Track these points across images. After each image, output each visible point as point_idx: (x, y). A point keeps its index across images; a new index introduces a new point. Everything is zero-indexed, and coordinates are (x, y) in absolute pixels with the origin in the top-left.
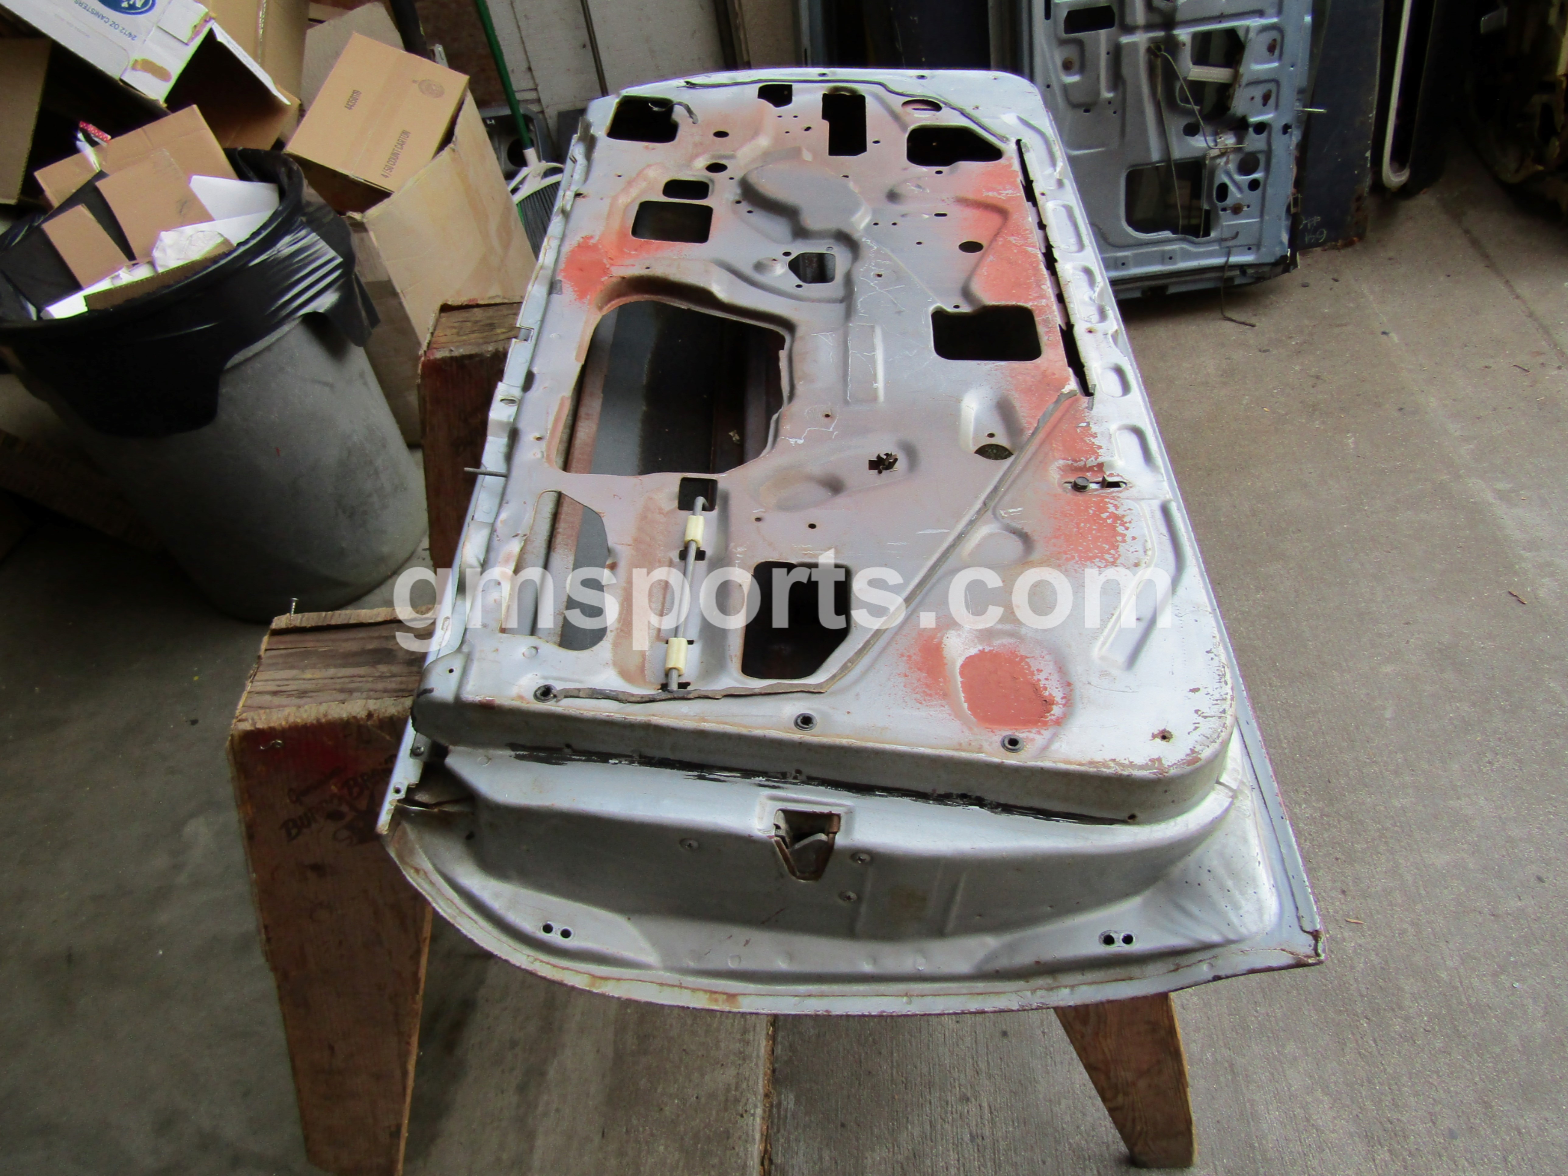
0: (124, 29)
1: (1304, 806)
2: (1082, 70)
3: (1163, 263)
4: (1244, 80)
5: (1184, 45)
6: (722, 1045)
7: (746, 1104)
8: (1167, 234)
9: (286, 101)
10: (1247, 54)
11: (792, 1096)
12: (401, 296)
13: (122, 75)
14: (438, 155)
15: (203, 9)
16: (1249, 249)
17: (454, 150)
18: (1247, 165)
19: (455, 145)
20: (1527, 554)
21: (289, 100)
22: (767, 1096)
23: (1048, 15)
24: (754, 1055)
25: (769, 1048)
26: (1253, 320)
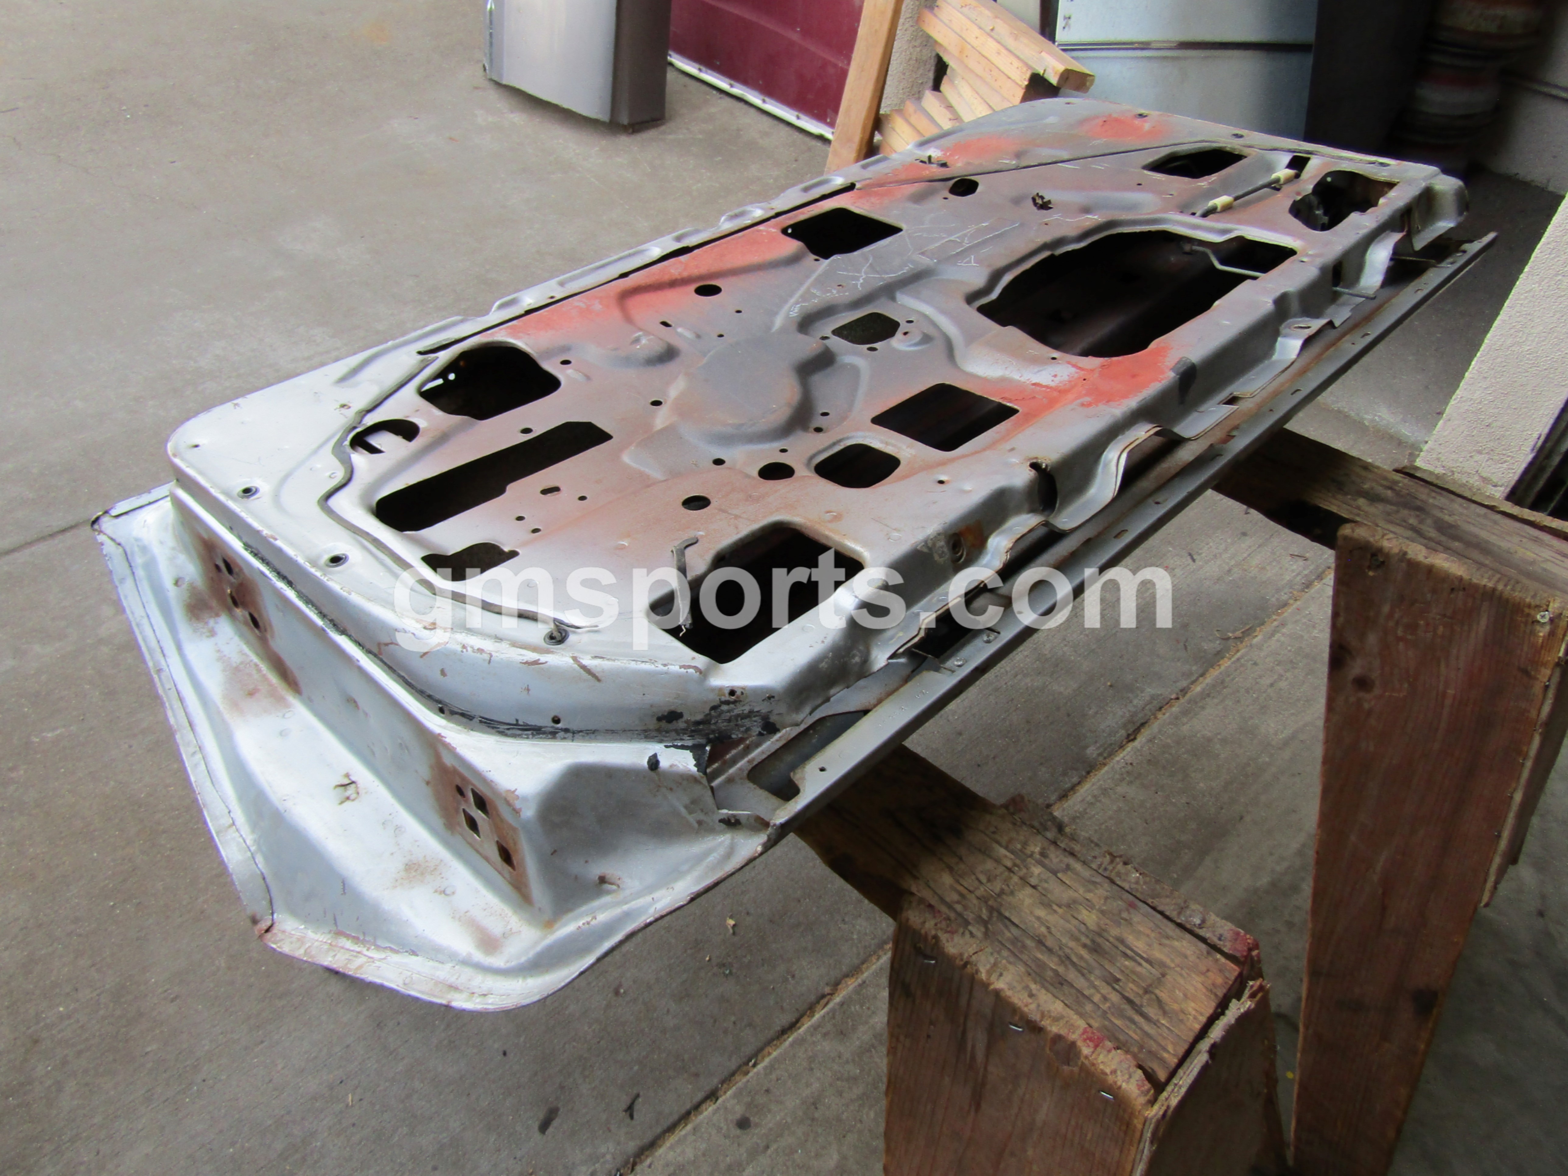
7: (1124, 767)
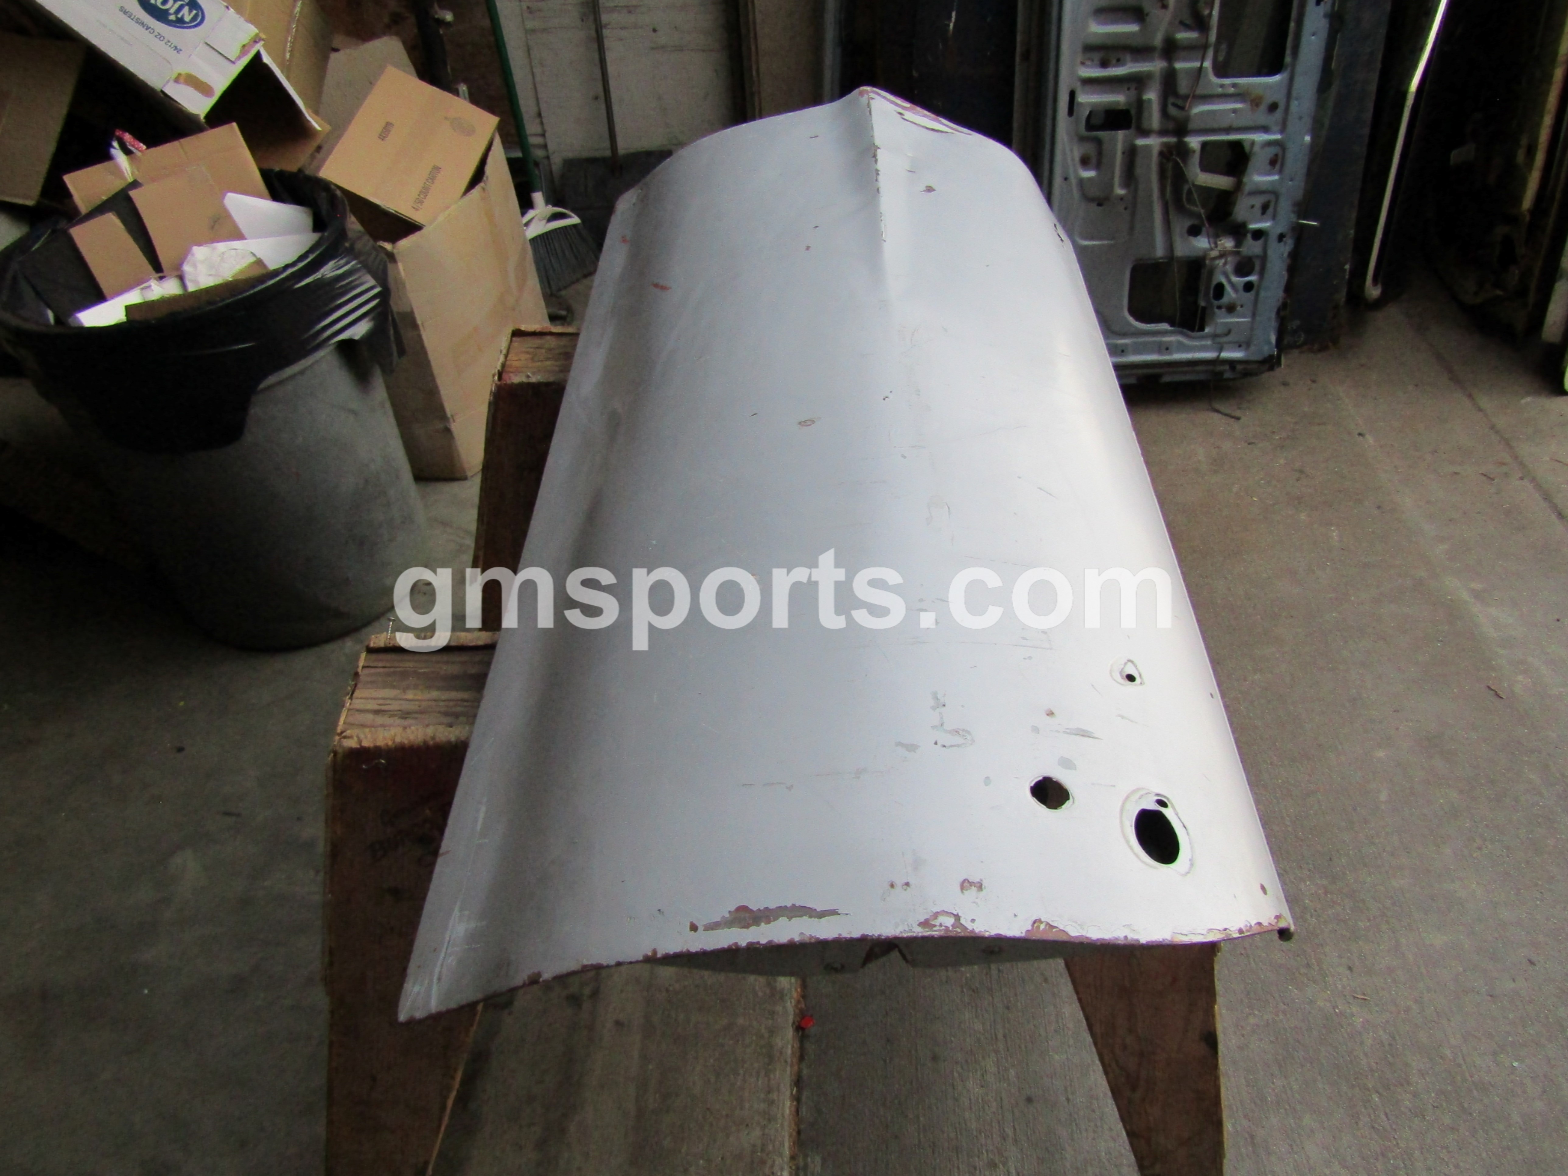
0: (169, 42)
1: (1308, 883)
2: (1098, 166)
3: (1159, 352)
4: (1247, 188)
5: (1194, 152)
6: (747, 1105)
7: (772, 1166)
8: (1165, 326)
9: (319, 128)
10: (1251, 165)
11: (818, 1159)
12: (421, 328)
13: (163, 88)
14: (468, 194)
15: (253, 30)
16: (1240, 346)
17: (484, 189)
18: (1243, 268)
19: (486, 185)
20: (1502, 652)
21: (320, 126)
22: (793, 1158)
23: (1071, 112)
24: (779, 1115)
25: (793, 1109)
26: (1238, 413)
